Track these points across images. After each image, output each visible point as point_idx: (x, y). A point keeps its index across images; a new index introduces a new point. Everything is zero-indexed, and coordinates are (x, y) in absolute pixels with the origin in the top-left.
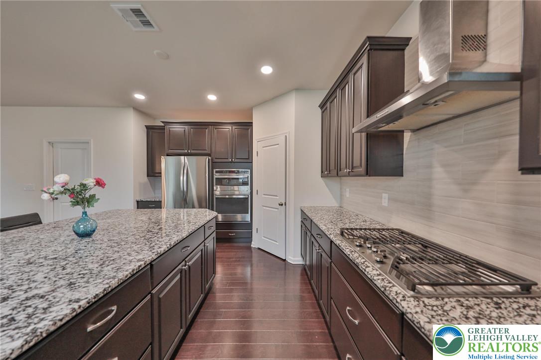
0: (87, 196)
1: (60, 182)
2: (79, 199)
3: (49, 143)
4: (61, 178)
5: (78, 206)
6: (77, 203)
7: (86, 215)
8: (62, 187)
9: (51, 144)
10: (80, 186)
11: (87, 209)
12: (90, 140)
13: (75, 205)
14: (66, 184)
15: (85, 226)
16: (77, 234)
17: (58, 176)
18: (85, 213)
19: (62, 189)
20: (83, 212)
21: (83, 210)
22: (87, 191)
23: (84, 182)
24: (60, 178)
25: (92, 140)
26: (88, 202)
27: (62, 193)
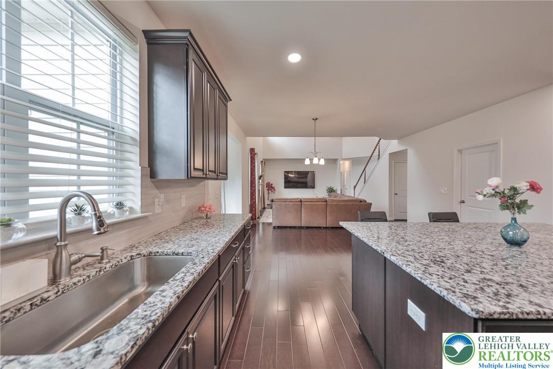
0: (517, 201)
1: (493, 185)
2: (508, 204)
3: (459, 150)
4: (494, 181)
5: (508, 211)
6: (507, 208)
7: (516, 222)
8: (493, 190)
9: (460, 151)
10: (510, 190)
11: (517, 216)
12: (500, 140)
13: (505, 209)
14: (497, 187)
15: (514, 234)
16: (505, 239)
17: (491, 179)
18: (514, 219)
19: (493, 192)
20: (512, 218)
21: (512, 216)
22: (518, 196)
23: (516, 186)
24: (492, 181)
25: (502, 140)
26: (519, 208)
27: (493, 195)
